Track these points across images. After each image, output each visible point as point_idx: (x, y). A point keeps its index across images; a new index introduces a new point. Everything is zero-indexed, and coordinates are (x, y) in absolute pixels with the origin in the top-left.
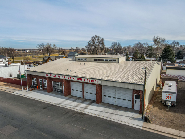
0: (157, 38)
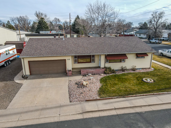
0: (39, 13)
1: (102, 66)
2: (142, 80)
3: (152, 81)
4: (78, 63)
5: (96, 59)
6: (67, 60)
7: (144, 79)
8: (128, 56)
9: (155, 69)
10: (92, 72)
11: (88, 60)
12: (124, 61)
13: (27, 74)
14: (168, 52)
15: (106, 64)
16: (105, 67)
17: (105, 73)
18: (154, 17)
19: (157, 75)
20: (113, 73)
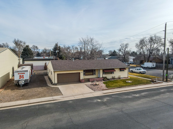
1: (101, 76)
2: (126, 82)
3: (131, 82)
4: (86, 75)
5: (97, 73)
6: (80, 73)
7: (127, 81)
8: (116, 70)
9: (130, 78)
10: (96, 80)
11: (92, 73)
12: (113, 73)
13: (55, 83)
14: (136, 70)
15: (103, 75)
16: (103, 77)
17: (104, 80)
18: (122, 47)
19: (133, 80)
20: (108, 80)
